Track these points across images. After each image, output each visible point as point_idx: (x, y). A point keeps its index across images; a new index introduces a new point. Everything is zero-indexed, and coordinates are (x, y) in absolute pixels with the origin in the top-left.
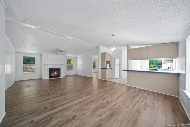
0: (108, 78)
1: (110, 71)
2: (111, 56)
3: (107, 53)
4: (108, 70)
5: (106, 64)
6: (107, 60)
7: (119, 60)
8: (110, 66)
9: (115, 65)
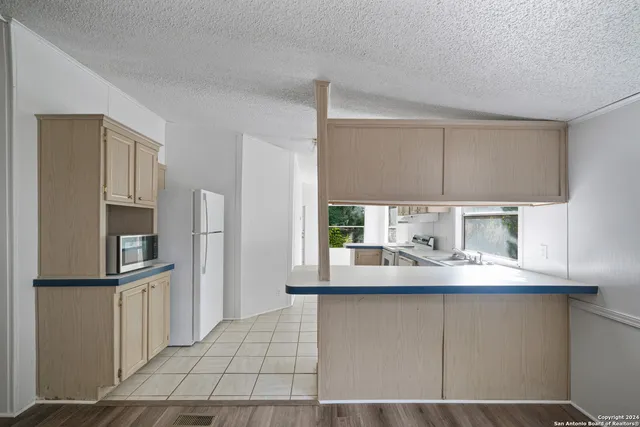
0: (132, 362)
1: (157, 298)
2: (162, 169)
3: (124, 131)
4: (129, 293)
5: (114, 234)
6: (117, 195)
7: (221, 198)
8: (151, 250)
9: (195, 240)
